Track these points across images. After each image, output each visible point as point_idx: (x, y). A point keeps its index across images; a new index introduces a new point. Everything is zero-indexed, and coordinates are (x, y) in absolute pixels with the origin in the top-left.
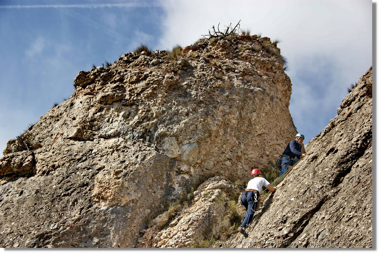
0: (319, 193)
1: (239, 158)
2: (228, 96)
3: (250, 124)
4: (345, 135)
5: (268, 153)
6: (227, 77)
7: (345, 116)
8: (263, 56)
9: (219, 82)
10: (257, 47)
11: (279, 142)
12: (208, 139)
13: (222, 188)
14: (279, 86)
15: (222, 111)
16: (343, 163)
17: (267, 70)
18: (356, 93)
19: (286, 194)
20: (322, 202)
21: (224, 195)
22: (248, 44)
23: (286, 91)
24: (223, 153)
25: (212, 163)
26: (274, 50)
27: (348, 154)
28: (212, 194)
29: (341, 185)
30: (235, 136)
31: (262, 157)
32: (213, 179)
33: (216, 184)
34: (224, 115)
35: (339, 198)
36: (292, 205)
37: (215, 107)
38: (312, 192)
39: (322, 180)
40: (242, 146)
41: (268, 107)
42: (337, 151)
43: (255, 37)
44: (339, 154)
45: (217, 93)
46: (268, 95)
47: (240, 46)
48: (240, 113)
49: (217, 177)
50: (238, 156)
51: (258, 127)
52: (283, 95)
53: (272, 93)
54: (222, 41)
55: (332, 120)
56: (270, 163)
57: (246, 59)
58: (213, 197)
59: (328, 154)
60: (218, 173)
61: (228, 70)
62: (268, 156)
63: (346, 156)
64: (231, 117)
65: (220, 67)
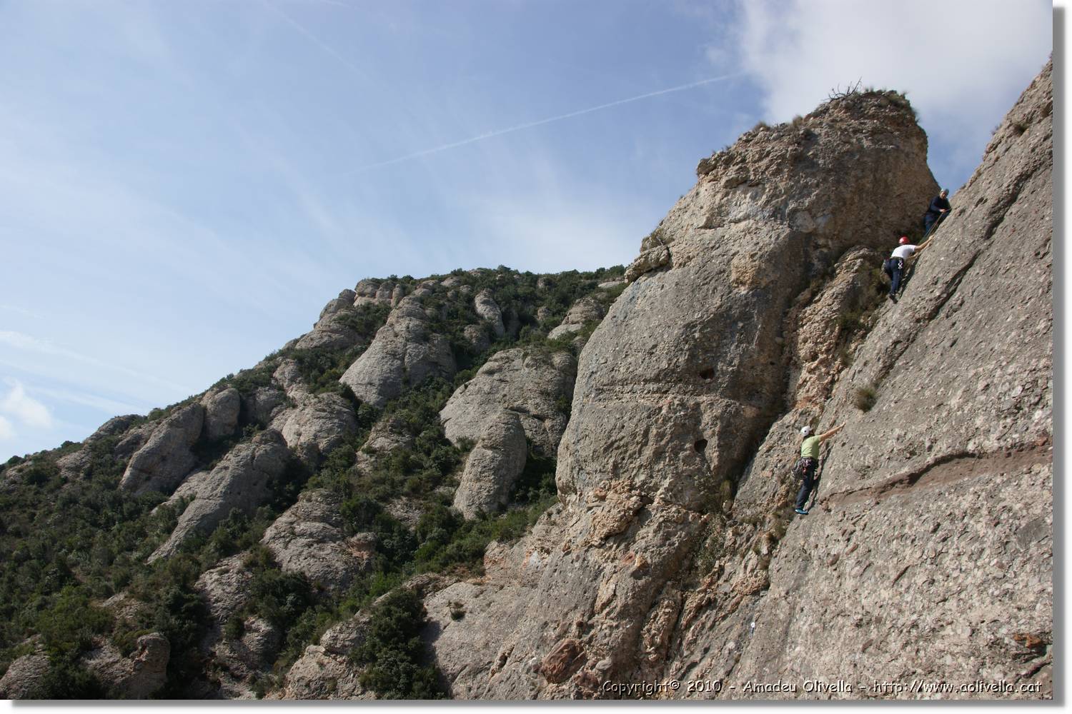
0: (971, 248)
1: (878, 223)
2: (858, 160)
3: (887, 186)
4: (993, 182)
5: (909, 214)
6: (855, 140)
7: (992, 162)
8: (891, 111)
9: (848, 147)
10: (884, 102)
11: (920, 201)
12: (843, 209)
13: (863, 256)
14: (915, 141)
15: (854, 177)
16: (994, 213)
17: (898, 125)
18: (1001, 135)
19: (934, 254)
20: (975, 258)
21: (867, 264)
22: (873, 101)
23: (921, 144)
24: (861, 220)
25: (850, 233)
26: (903, 102)
27: (999, 202)
28: (854, 265)
29: (994, 236)
30: (872, 201)
31: (904, 219)
32: (853, 249)
33: (856, 254)
34: (857, 181)
35: (994, 250)
36: (943, 264)
37: (847, 174)
38: (963, 248)
39: (973, 234)
40: (881, 210)
41: (904, 165)
42: (986, 200)
43: (880, 92)
44: (990, 203)
45: (846, 158)
46: (903, 151)
47: (864, 104)
48: (874, 176)
49: (858, 247)
50: (877, 222)
51: (896, 188)
52: (920, 149)
53: (907, 149)
54: (844, 103)
55: (978, 167)
56: (913, 223)
57: (873, 117)
58: (856, 268)
59: (977, 206)
60: (858, 243)
61: (855, 132)
62: (910, 217)
63: (997, 204)
64: (864, 181)
65: (846, 130)
